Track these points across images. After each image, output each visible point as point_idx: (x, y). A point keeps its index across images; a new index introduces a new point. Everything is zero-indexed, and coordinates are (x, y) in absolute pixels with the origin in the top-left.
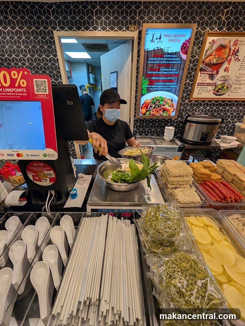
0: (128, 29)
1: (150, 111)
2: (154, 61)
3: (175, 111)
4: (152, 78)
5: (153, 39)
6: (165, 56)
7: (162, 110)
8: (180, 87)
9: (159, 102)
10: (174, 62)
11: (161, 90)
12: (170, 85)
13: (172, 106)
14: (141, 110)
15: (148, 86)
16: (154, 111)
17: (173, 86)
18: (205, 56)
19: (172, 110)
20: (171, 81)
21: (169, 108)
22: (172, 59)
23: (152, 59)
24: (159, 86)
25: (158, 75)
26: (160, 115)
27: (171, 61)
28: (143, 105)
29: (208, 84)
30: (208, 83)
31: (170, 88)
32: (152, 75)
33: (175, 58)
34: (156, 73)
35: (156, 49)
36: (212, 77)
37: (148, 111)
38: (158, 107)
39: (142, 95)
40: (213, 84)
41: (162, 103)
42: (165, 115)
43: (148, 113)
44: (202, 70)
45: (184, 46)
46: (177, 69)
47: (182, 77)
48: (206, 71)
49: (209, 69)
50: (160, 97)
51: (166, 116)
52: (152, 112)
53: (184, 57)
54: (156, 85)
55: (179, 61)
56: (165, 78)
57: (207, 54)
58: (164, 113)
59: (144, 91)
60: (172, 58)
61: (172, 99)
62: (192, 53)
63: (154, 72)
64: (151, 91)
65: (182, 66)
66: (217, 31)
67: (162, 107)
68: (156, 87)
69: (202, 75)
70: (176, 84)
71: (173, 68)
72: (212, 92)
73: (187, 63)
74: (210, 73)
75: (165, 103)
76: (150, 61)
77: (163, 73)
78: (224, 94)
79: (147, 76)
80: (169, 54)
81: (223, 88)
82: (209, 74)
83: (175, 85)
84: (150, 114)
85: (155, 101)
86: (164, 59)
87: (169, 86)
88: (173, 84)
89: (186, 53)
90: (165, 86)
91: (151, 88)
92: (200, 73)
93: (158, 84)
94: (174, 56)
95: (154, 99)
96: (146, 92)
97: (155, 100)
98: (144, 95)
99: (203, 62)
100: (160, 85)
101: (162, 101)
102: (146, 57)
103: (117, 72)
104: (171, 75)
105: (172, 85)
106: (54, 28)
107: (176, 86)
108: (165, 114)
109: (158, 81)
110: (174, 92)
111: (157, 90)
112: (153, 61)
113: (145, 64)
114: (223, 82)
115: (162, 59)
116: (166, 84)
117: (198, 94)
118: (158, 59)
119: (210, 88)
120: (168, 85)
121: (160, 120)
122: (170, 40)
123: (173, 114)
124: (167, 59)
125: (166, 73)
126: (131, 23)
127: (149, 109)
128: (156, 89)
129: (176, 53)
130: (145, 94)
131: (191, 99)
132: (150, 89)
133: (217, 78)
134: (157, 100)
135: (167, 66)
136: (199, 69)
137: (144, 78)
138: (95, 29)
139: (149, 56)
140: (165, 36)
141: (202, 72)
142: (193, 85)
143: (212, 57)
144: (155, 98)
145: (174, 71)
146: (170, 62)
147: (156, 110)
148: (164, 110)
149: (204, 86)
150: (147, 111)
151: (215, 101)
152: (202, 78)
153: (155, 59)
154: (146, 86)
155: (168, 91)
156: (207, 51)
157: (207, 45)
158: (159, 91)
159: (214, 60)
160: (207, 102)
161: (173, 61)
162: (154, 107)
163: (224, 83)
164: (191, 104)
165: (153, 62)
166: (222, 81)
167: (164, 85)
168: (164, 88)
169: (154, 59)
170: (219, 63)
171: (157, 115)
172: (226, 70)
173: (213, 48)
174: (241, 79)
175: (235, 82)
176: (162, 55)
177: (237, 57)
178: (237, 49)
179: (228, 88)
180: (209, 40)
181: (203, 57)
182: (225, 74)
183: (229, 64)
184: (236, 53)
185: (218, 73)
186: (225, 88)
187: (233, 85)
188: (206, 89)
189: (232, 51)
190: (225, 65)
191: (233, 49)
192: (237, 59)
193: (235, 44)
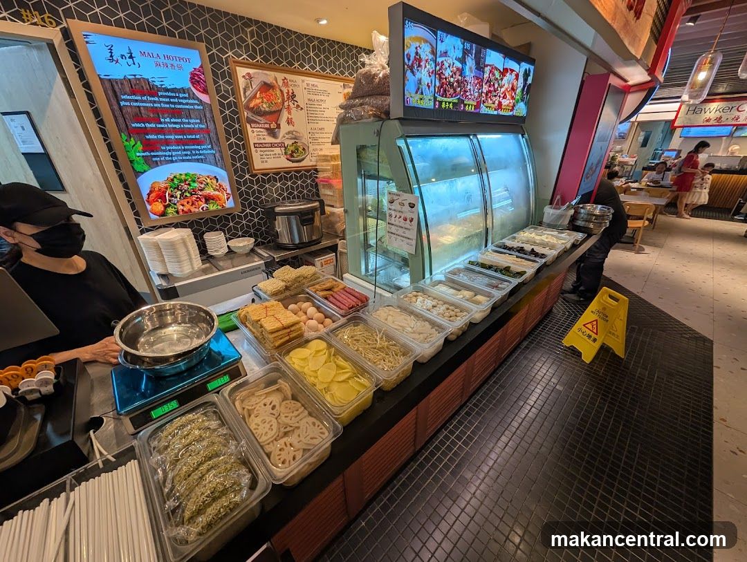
0: (18, 16)
1: (175, 204)
2: (137, 101)
3: (231, 198)
4: (147, 137)
5: (111, 56)
6: (160, 94)
7: (204, 200)
8: (220, 152)
9: (189, 184)
10: (187, 107)
11: (183, 161)
12: (199, 150)
13: (220, 188)
14: (149, 207)
15: (145, 154)
16: (186, 203)
17: (205, 152)
18: (245, 98)
19: (226, 197)
20: (195, 142)
21: (217, 193)
22: (181, 101)
23: (128, 97)
24: (174, 153)
25: (161, 131)
26: (202, 209)
27: (180, 103)
28: (149, 195)
29: (272, 145)
30: (271, 143)
31: (200, 154)
32: (145, 131)
33: (185, 98)
34: (153, 125)
35: (130, 77)
36: (272, 132)
37: (169, 206)
38: (192, 195)
39: (138, 174)
40: (280, 145)
41: (196, 185)
42: (215, 208)
43: (170, 210)
44: (250, 121)
45: (196, 78)
46: (201, 120)
47: (217, 134)
48: (259, 123)
49: (263, 120)
50: (186, 175)
51: (217, 211)
52: (182, 207)
53: (204, 98)
54: (165, 151)
55: (198, 105)
56: (180, 137)
57: (247, 94)
58: (211, 205)
59: (138, 163)
60: (178, 98)
61: (215, 177)
62: (218, 91)
63: (148, 125)
64: (156, 164)
65: (208, 115)
66: (247, 59)
67: (201, 193)
68: (167, 154)
69: (255, 130)
70: (210, 146)
71: (189, 117)
72: (283, 158)
73: (216, 108)
74: (267, 126)
75: (203, 186)
76: (126, 100)
77: (170, 126)
78: (303, 159)
79: (131, 132)
80: (167, 90)
81: (298, 150)
82: (267, 129)
83: (210, 149)
84: (177, 212)
85: (178, 184)
86: (161, 99)
87: (197, 152)
88: (203, 147)
89: (205, 91)
90: (189, 153)
91: (155, 156)
92: (248, 126)
93: (168, 148)
94: (181, 95)
95: (172, 180)
96: (146, 167)
97: (176, 181)
98: (142, 173)
99: (247, 108)
100: (174, 150)
101: (194, 182)
102: (110, 92)
103: (27, 113)
104: (191, 131)
105: (202, 150)
107: (214, 152)
108: (212, 207)
109: (167, 142)
110: (213, 161)
111: (172, 162)
112: (134, 102)
113: (116, 107)
114: (293, 141)
115: (156, 99)
116: (186, 147)
117: (263, 162)
118: (144, 98)
119: (277, 150)
120: (195, 149)
121: (207, 219)
122: (158, 65)
123: (230, 204)
124: (167, 100)
125: (178, 126)
127: (170, 201)
128: (167, 158)
129: (183, 90)
130: (145, 171)
131: (254, 172)
132: (154, 159)
133: (281, 135)
134: (181, 181)
135: (176, 113)
136: (244, 119)
137: (124, 137)
139: (117, 90)
140: (143, 54)
141: (253, 125)
142: (245, 146)
143: (258, 101)
144: (175, 177)
145: (193, 123)
146: (179, 106)
147: (188, 203)
148: (208, 199)
149: (265, 147)
150: (166, 207)
151: (296, 171)
152: (255, 134)
153: (139, 98)
154: (138, 154)
155: (198, 160)
156: (245, 93)
157: (242, 83)
158: (176, 161)
159: (264, 106)
160: (282, 173)
161: (183, 104)
162: (182, 195)
163: (296, 142)
164: (258, 181)
165: (135, 104)
166: (291, 139)
167: (184, 150)
168: (186, 155)
169: (133, 97)
170: (275, 112)
171: (197, 210)
172: (289, 122)
173: (254, 87)
174: (317, 135)
175: (310, 140)
176: (152, 91)
177: (296, 103)
178: (291, 91)
179: (304, 149)
180: (241, 72)
181: (243, 99)
182: (290, 128)
183: (290, 113)
184: (292, 97)
185: (279, 126)
186: (300, 150)
187: (310, 145)
188: (272, 153)
189: (285, 95)
190: (285, 115)
191: (285, 91)
192: (298, 106)
193: (286, 84)
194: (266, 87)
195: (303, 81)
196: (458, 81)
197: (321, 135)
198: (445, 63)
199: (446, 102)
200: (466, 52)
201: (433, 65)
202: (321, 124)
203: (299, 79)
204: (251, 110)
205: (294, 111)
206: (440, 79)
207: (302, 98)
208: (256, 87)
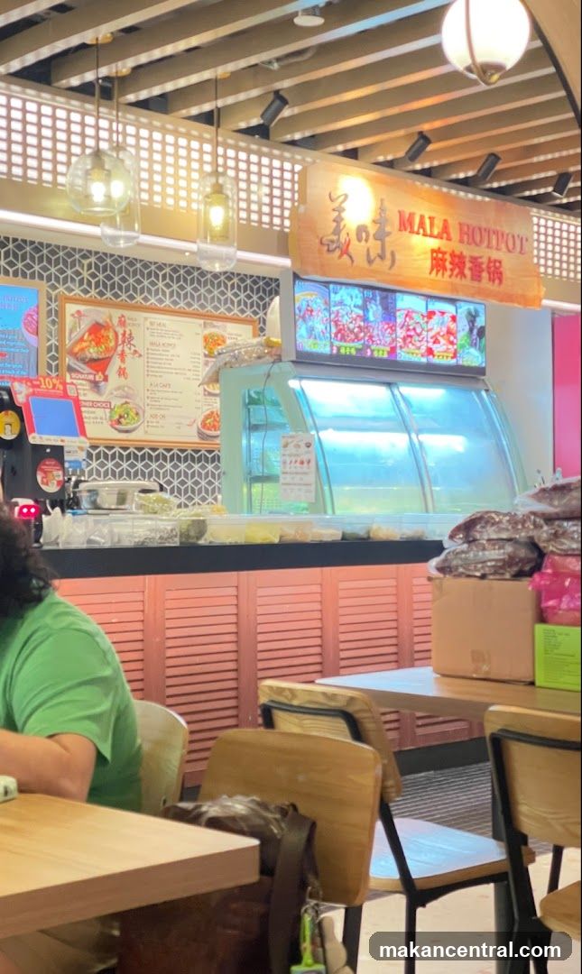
10: (13, 350)
18: (70, 340)
22: (8, 343)
27: (6, 346)
29: (94, 404)
30: (93, 402)
33: (13, 340)
36: (96, 387)
40: (104, 405)
44: (70, 369)
45: (28, 318)
46: (23, 365)
48: (82, 373)
49: (87, 369)
55: (24, 348)
57: (73, 336)
60: (7, 340)
65: (31, 360)
66: (79, 295)
69: (75, 381)
71: (12, 361)
72: (106, 425)
73: (47, 353)
74: (91, 377)
78: (134, 430)
81: (128, 414)
82: (90, 381)
89: (35, 333)
92: (68, 376)
94: (11, 338)
99: (71, 352)
104: (10, 378)
114: (124, 400)
119: (100, 413)
129: (12, 331)
133: (107, 392)
136: (65, 369)
141: (74, 375)
143: (84, 344)
146: (4, 349)
149: (85, 406)
151: (122, 448)
156: (71, 332)
157: (69, 321)
159: (91, 351)
160: (102, 448)
161: (9, 346)
163: (126, 403)
166: (120, 397)
170: (103, 359)
172: (122, 372)
173: (82, 327)
174: (158, 395)
175: (148, 401)
177: (133, 348)
178: (128, 332)
179: (137, 414)
180: (71, 308)
181: (67, 342)
183: (123, 360)
184: (128, 339)
185: (106, 379)
186: (132, 414)
187: (147, 408)
188: (92, 415)
189: (120, 337)
190: (116, 363)
191: (120, 331)
192: (136, 351)
193: (122, 323)
194: (99, 326)
195: (146, 319)
196: (359, 327)
197: (166, 395)
198: (341, 311)
199: (346, 348)
200: (366, 301)
201: (327, 314)
202: (167, 378)
203: (140, 316)
204: (74, 355)
205: (128, 359)
206: (337, 325)
207: (142, 341)
208: (85, 324)
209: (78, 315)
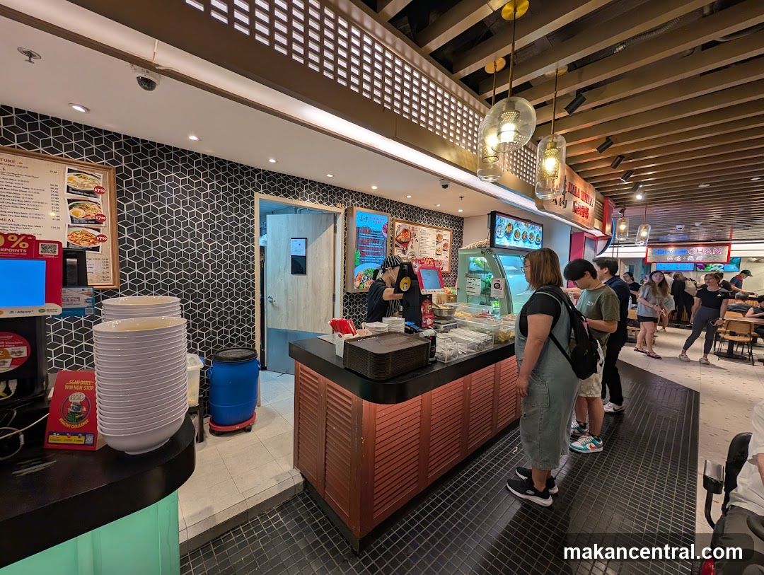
0: (335, 205)
1: (364, 283)
10: (379, 239)
15: (360, 258)
20: (378, 254)
25: (368, 248)
27: (377, 237)
28: (356, 277)
32: (362, 248)
33: (379, 235)
35: (364, 226)
36: (404, 252)
39: (356, 266)
43: (362, 286)
44: (396, 246)
45: (385, 227)
46: (382, 244)
48: (399, 247)
49: (401, 246)
53: (385, 235)
55: (383, 238)
56: (374, 251)
59: (357, 262)
60: (377, 235)
63: (364, 246)
64: (362, 263)
65: (385, 242)
66: (400, 219)
68: (367, 258)
69: (397, 250)
71: (379, 243)
73: (389, 240)
74: (403, 249)
76: (361, 235)
77: (371, 246)
79: (358, 248)
80: (374, 232)
91: (363, 259)
93: (368, 256)
95: (366, 271)
96: (359, 264)
103: (306, 238)
104: (378, 249)
106: (257, 190)
111: (368, 262)
112: (363, 236)
115: (370, 235)
118: (366, 235)
120: (377, 257)
122: (374, 222)
124: (373, 235)
125: (374, 247)
126: (338, 202)
127: (362, 281)
128: (367, 260)
129: (379, 232)
130: (358, 266)
133: (407, 253)
134: (369, 272)
135: (374, 241)
137: (356, 250)
138: (305, 200)
139: (359, 231)
140: (371, 218)
143: (401, 237)
145: (379, 246)
150: (360, 284)
152: (397, 252)
154: (358, 258)
156: (397, 233)
157: (396, 228)
159: (403, 239)
162: (367, 279)
166: (411, 256)
167: (373, 257)
169: (363, 234)
170: (407, 242)
172: (412, 247)
176: (370, 232)
177: (416, 238)
178: (414, 233)
180: (397, 224)
181: (395, 236)
182: (412, 250)
183: (412, 243)
184: (415, 235)
185: (407, 249)
189: (412, 234)
190: (410, 244)
191: (412, 232)
192: (416, 240)
193: (413, 230)
194: (405, 230)
195: (420, 228)
202: (425, 249)
203: (418, 227)
204: (397, 241)
205: (414, 241)
207: (418, 237)
208: (401, 230)
209: (399, 226)
